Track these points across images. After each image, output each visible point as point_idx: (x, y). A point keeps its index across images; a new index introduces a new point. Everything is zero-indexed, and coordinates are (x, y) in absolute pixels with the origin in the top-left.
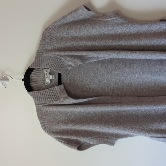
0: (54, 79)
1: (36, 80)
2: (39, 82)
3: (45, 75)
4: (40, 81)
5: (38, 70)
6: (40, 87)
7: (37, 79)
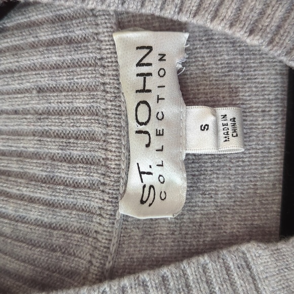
0: (233, 146)
1: (20, 155)
2: (50, 181)
3: (131, 100)
4: (63, 172)
5: (44, 35)
6: (57, 239)
7: (29, 145)
